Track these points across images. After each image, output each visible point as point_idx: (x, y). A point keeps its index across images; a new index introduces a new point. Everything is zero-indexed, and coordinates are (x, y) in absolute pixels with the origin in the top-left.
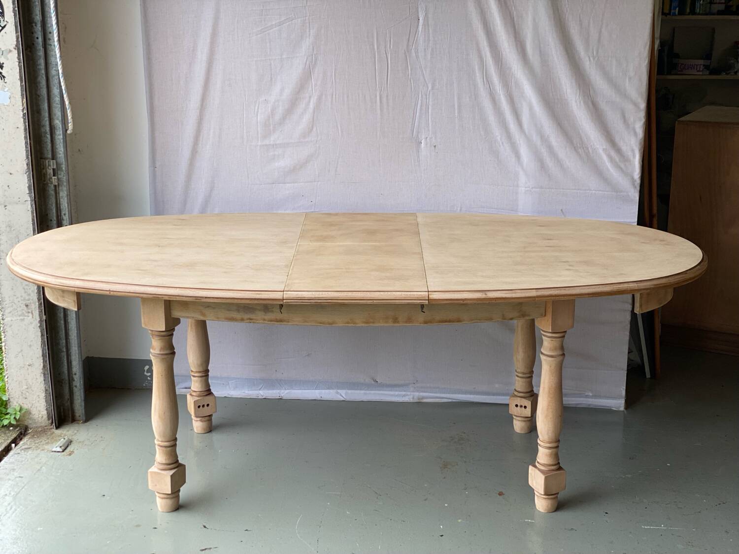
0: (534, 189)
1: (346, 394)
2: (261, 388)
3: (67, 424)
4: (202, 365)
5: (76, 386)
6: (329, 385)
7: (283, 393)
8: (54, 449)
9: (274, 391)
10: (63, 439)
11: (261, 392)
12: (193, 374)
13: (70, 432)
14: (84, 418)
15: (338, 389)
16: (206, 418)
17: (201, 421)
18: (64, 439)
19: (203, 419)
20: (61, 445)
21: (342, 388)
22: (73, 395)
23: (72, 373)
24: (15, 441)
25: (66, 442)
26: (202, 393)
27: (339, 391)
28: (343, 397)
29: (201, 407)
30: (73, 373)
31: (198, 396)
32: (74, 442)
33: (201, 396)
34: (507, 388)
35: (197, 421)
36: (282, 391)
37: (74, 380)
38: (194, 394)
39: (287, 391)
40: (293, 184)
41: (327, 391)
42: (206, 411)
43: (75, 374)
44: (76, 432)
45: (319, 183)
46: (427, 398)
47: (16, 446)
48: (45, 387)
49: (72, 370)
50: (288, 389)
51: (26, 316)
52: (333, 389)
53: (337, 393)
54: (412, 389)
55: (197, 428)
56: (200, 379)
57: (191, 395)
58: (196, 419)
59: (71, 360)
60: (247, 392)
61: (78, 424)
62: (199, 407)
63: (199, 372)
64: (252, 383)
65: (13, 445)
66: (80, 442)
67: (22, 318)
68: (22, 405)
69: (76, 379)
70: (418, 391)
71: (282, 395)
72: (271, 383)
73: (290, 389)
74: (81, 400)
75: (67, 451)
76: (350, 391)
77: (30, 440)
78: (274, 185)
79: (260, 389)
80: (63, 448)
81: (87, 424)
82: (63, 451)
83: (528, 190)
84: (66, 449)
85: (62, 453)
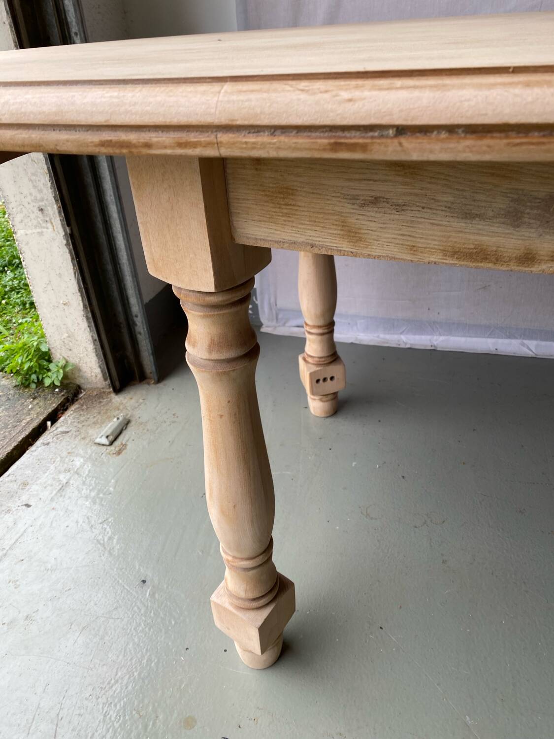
1: (537, 346)
2: (403, 332)
3: (134, 385)
4: (323, 315)
5: (140, 333)
6: (510, 333)
7: (436, 340)
8: (98, 440)
9: (423, 337)
10: (115, 419)
11: (403, 338)
12: (308, 329)
13: (133, 401)
14: (156, 378)
15: (523, 339)
16: (329, 396)
17: (321, 400)
18: (118, 419)
19: (325, 399)
20: (108, 433)
21: (531, 338)
22: (138, 344)
23: (132, 315)
24: (53, 417)
25: (120, 424)
26: (323, 360)
27: (526, 342)
28: (532, 351)
29: (321, 381)
30: (134, 314)
31: (318, 365)
32: (133, 423)
33: (320, 364)
35: (315, 399)
36: (435, 337)
37: (136, 325)
38: (310, 360)
39: (442, 338)
41: (507, 341)
42: (330, 387)
43: (137, 316)
44: (141, 401)
47: (52, 424)
48: (92, 336)
49: (130, 311)
50: (444, 335)
51: (44, 227)
52: (515, 338)
53: (523, 345)
55: (314, 408)
56: (319, 338)
57: (304, 359)
58: (312, 397)
59: (127, 297)
60: (382, 336)
61: (149, 384)
62: (318, 381)
63: (319, 327)
64: (390, 324)
65: (49, 423)
66: (141, 423)
67: (40, 230)
68: (68, 358)
69: (137, 323)
71: (435, 343)
72: (419, 326)
73: (447, 335)
74: (148, 353)
75: (117, 443)
76: (543, 343)
77: (75, 414)
79: (401, 333)
80: (111, 438)
81: (160, 385)
82: (111, 443)
84: (115, 439)
85: (109, 448)
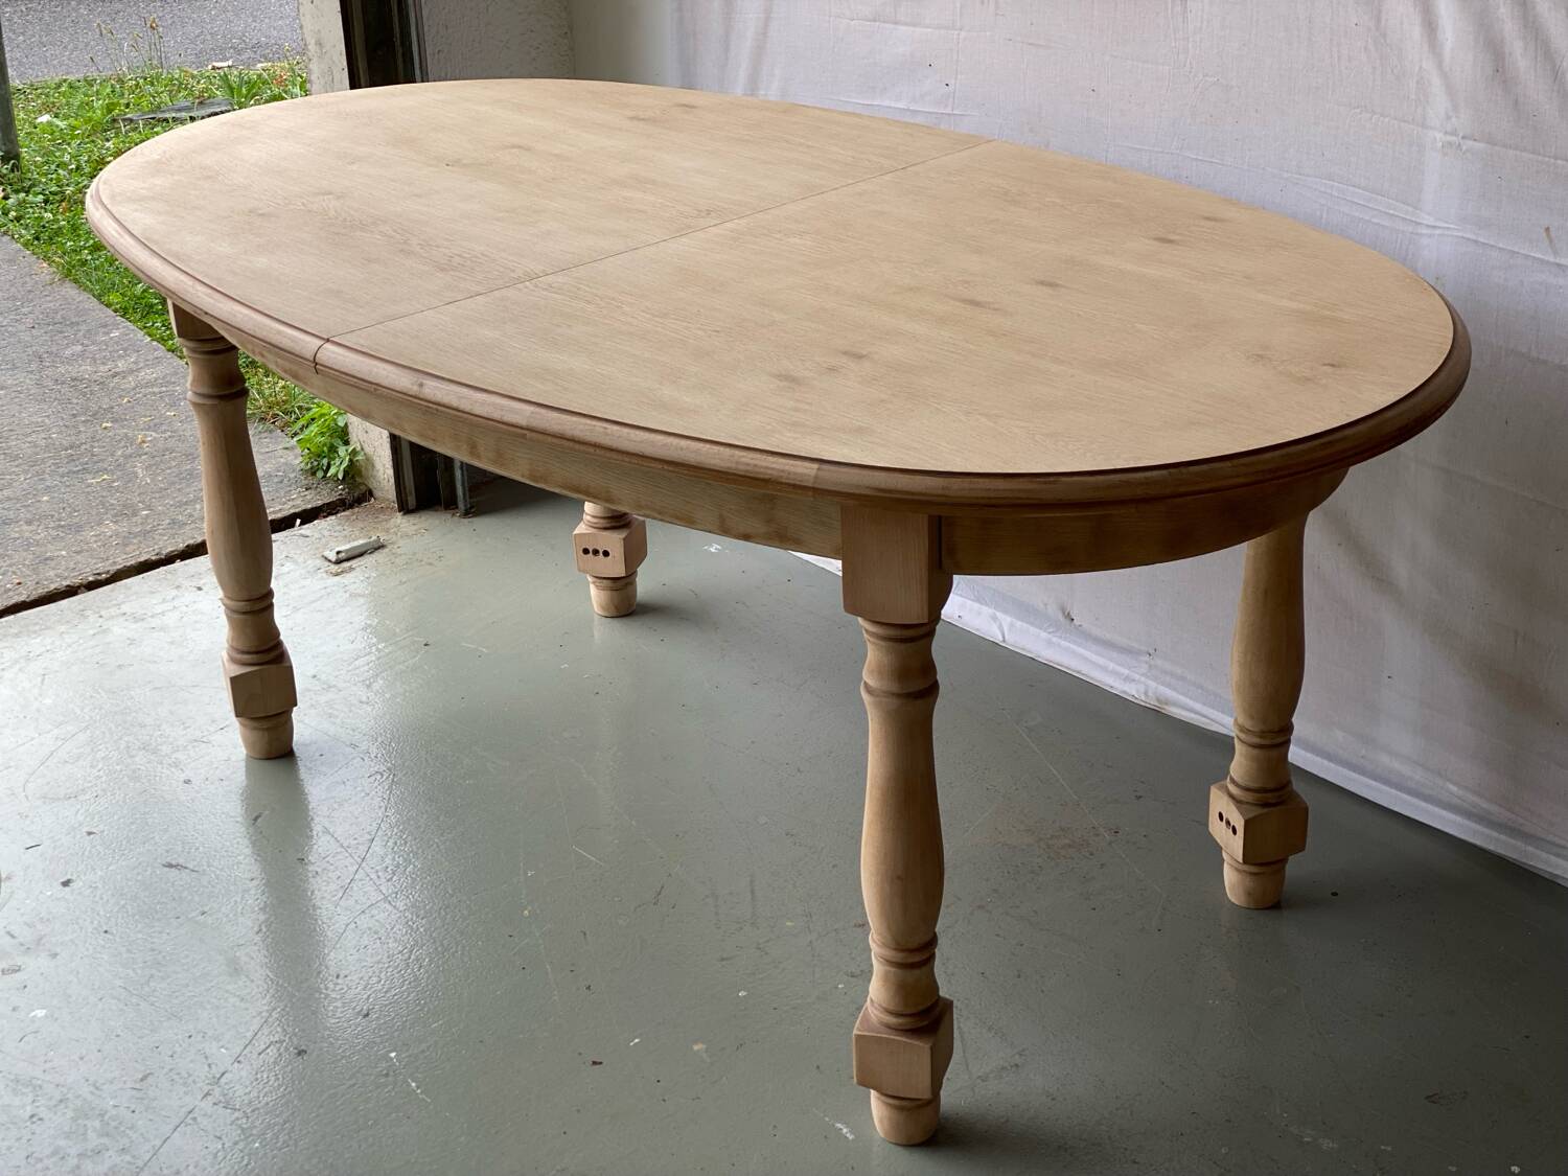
0: (1470, 143)
1: (1011, 628)
8: (329, 554)
10: (373, 538)
13: (414, 528)
15: (997, 610)
17: (599, 586)
18: (375, 538)
19: (602, 582)
20: (344, 549)
21: (1008, 612)
24: (308, 516)
25: (368, 545)
26: (596, 521)
27: (998, 614)
28: (1003, 633)
29: (590, 553)
32: (386, 550)
33: (591, 526)
34: (1363, 752)
40: (912, 29)
41: (976, 606)
42: (605, 567)
45: (963, 34)
46: (1175, 704)
47: (302, 524)
52: (987, 604)
53: (994, 618)
54: (1144, 669)
62: (585, 551)
65: (298, 521)
68: (363, 444)
70: (1155, 679)
75: (345, 565)
76: (1019, 624)
77: (334, 522)
78: (877, 23)
80: (342, 555)
82: (338, 562)
83: (1450, 143)
84: (348, 560)
85: (333, 566)
